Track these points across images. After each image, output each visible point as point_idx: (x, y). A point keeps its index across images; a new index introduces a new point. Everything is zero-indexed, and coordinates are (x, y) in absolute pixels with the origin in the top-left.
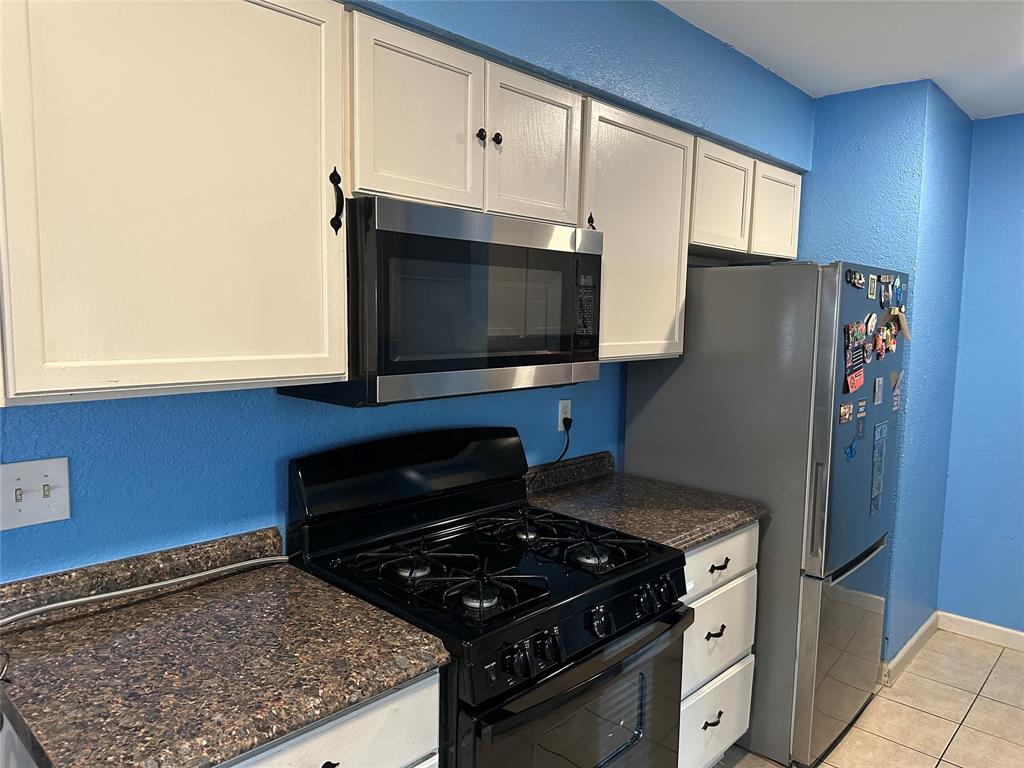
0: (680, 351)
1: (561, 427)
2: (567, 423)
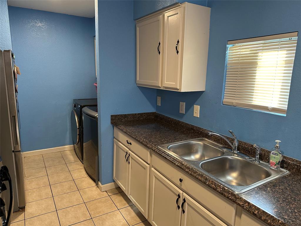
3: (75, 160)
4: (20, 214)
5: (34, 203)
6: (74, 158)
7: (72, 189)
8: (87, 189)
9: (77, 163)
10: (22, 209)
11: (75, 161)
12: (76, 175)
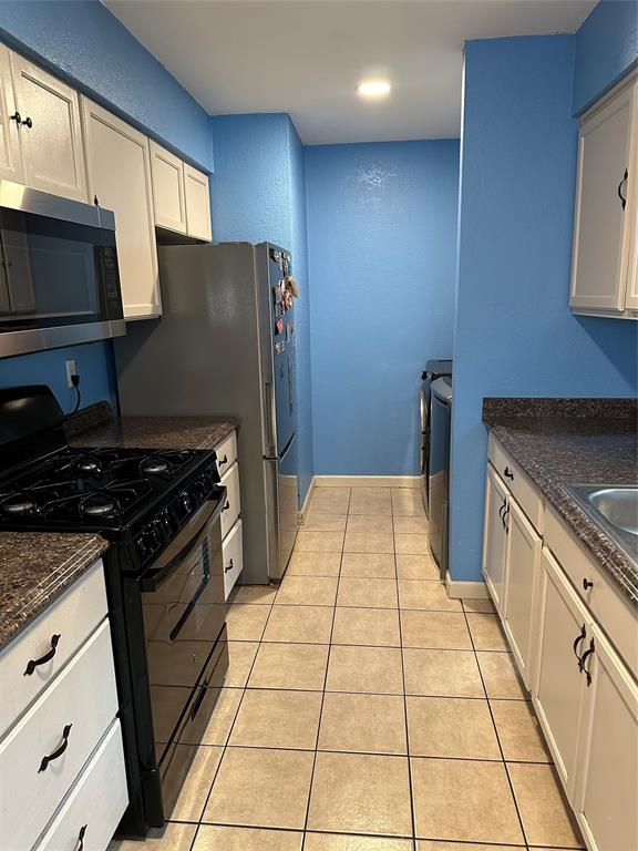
0: (160, 312)
1: (70, 384)
2: (75, 379)
3: (415, 512)
4: (268, 593)
5: (300, 579)
6: (415, 507)
7: (384, 573)
8: (416, 582)
9: (418, 519)
10: (275, 583)
11: (416, 515)
12: (404, 545)
